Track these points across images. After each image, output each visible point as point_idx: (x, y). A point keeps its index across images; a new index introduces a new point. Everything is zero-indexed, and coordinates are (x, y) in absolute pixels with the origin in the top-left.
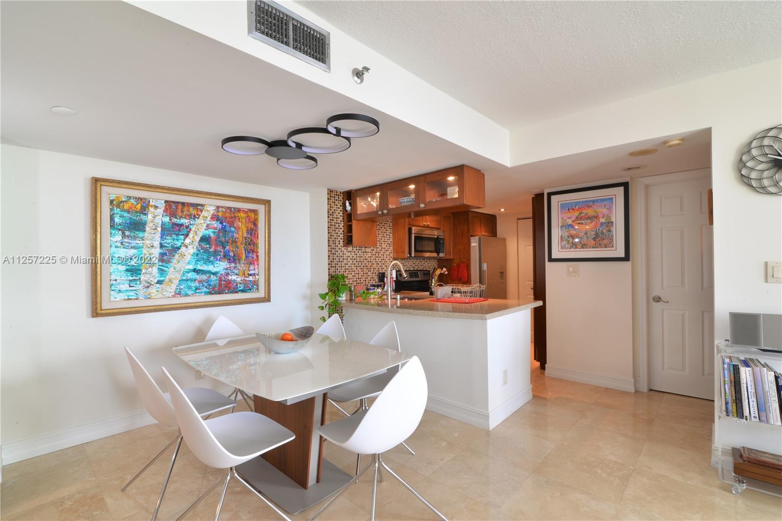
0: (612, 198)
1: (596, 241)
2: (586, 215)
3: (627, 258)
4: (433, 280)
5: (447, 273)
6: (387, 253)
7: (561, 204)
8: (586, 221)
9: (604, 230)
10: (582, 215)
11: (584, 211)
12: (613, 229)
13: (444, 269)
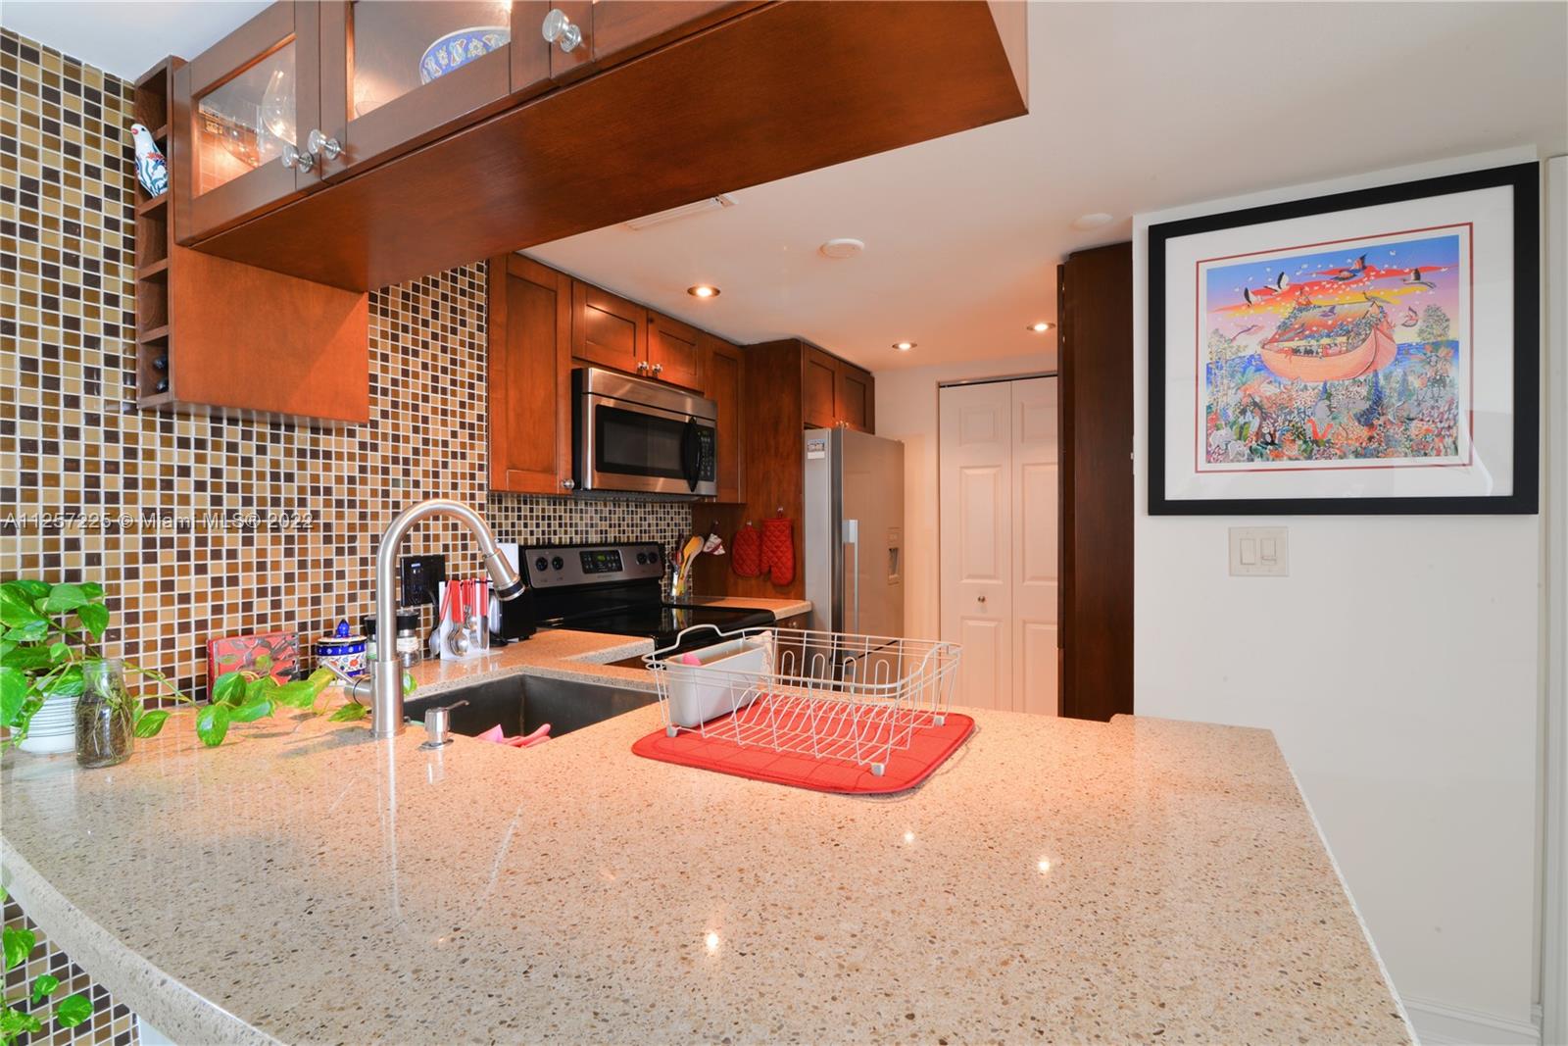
0: (1455, 239)
1: (1371, 426)
2: (1325, 315)
3: (1524, 498)
4: (676, 577)
5: (721, 551)
6: (459, 466)
7: (1210, 272)
8: (1325, 341)
9: (1410, 378)
10: (1307, 316)
11: (1319, 299)
12: (1459, 374)
13: (714, 540)
